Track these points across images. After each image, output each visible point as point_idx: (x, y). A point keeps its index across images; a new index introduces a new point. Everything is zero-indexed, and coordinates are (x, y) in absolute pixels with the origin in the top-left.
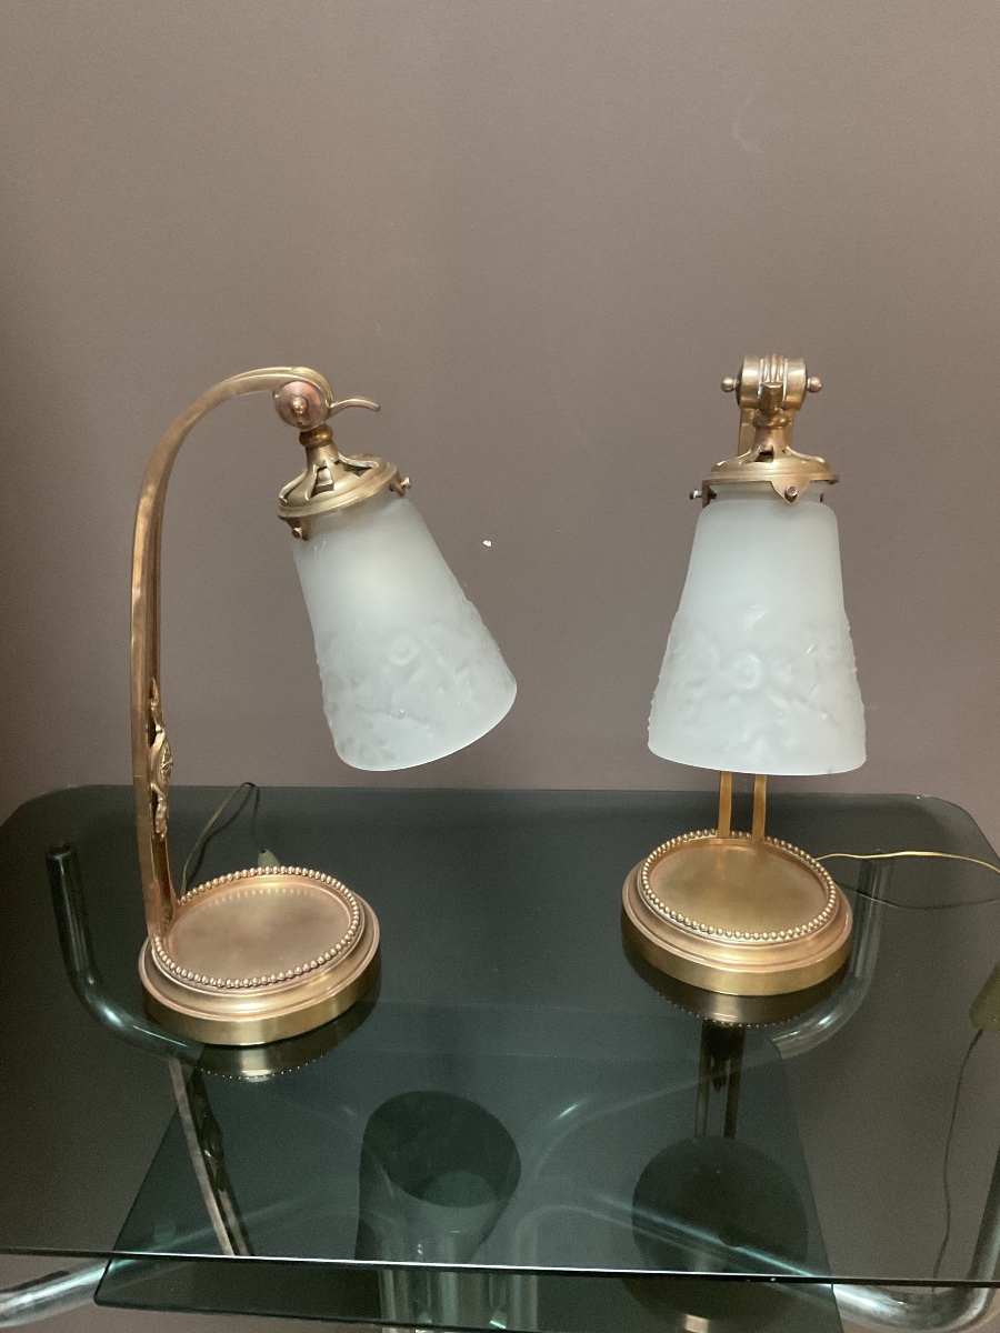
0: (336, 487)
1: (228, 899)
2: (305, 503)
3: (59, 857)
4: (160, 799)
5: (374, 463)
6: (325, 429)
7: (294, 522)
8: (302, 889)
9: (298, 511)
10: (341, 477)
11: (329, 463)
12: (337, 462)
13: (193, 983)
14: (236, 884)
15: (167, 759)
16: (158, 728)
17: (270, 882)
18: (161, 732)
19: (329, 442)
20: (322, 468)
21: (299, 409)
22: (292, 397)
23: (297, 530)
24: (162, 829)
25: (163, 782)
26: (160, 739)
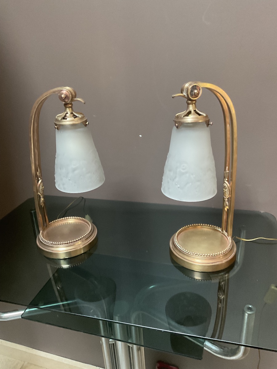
0: (68, 119)
1: (60, 225)
2: (59, 121)
3: (33, 212)
4: (41, 197)
5: (80, 116)
6: (71, 104)
7: (56, 125)
8: (80, 223)
9: (58, 122)
10: (71, 117)
11: (69, 113)
12: (72, 113)
13: (46, 242)
14: (65, 221)
15: (42, 187)
16: (39, 179)
17: (71, 220)
18: (40, 180)
19: (71, 107)
20: (67, 113)
21: (63, 97)
22: (62, 94)
23: (56, 127)
24: (42, 204)
25: (41, 192)
26: (40, 181)
